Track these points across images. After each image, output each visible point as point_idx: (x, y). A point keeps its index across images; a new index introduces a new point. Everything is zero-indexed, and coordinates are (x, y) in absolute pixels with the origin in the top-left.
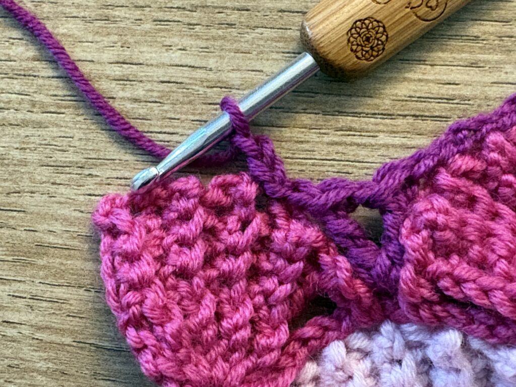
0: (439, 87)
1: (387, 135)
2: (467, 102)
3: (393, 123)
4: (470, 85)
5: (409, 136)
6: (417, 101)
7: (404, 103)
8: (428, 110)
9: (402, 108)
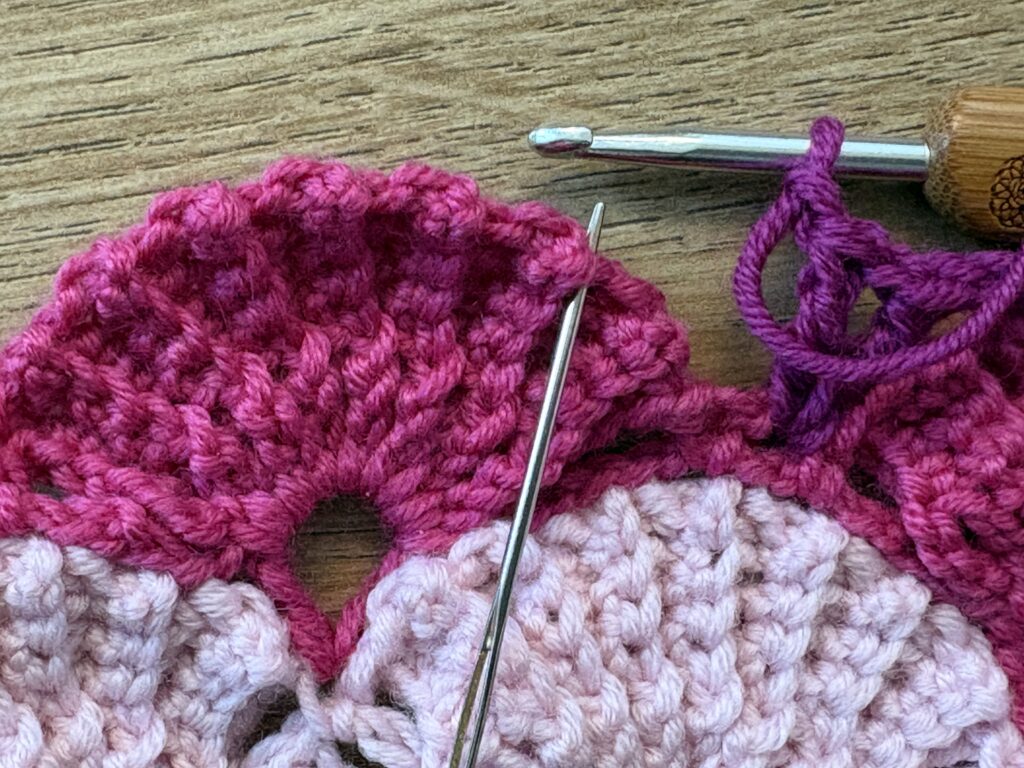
0: (95, 89)
1: (22, 190)
2: (148, 105)
3: (29, 169)
4: (149, 74)
5: (60, 184)
6: (61, 122)
7: (40, 129)
8: (86, 133)
9: (40, 138)
